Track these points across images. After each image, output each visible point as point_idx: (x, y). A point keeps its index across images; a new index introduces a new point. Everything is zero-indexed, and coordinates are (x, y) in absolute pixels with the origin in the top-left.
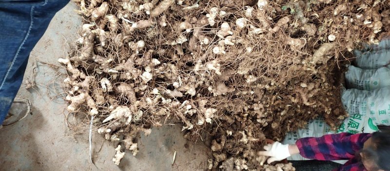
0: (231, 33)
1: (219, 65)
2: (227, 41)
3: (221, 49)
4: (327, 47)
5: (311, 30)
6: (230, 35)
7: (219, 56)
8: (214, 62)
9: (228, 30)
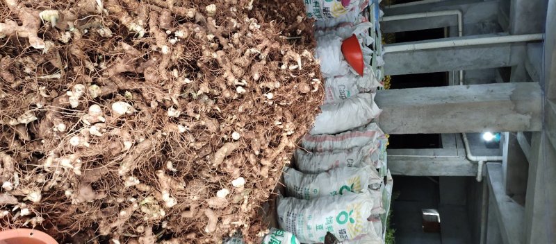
0: (103, 120)
1: (79, 161)
2: (94, 130)
3: (82, 140)
4: (229, 147)
5: (212, 125)
6: (101, 122)
7: (80, 149)
8: (72, 157)
9: (100, 115)
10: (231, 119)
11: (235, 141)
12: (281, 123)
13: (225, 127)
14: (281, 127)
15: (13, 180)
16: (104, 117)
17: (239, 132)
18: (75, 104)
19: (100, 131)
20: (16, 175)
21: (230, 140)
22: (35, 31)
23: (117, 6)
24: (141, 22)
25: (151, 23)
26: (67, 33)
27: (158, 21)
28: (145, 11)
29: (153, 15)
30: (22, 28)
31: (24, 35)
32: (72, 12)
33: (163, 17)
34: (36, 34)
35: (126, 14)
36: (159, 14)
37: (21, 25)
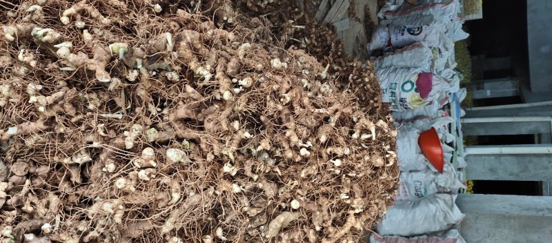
0: (154, 165)
1: (121, 207)
2: (143, 174)
3: (129, 183)
4: (286, 217)
5: (269, 189)
7: (126, 194)
8: (116, 202)
9: (151, 159)
10: (292, 184)
11: (294, 210)
12: (348, 197)
13: (284, 192)
14: (349, 202)
15: (54, 222)
16: (155, 161)
17: (300, 201)
18: (129, 145)
19: (149, 176)
20: (58, 218)
21: (288, 209)
22: (103, 64)
23: (188, 51)
24: (208, 67)
25: (218, 68)
26: (135, 71)
27: (226, 68)
28: (214, 57)
29: (222, 61)
30: (92, 60)
31: (92, 68)
32: (143, 50)
33: (231, 64)
34: (104, 68)
35: (195, 59)
36: (228, 61)
37: (91, 57)
